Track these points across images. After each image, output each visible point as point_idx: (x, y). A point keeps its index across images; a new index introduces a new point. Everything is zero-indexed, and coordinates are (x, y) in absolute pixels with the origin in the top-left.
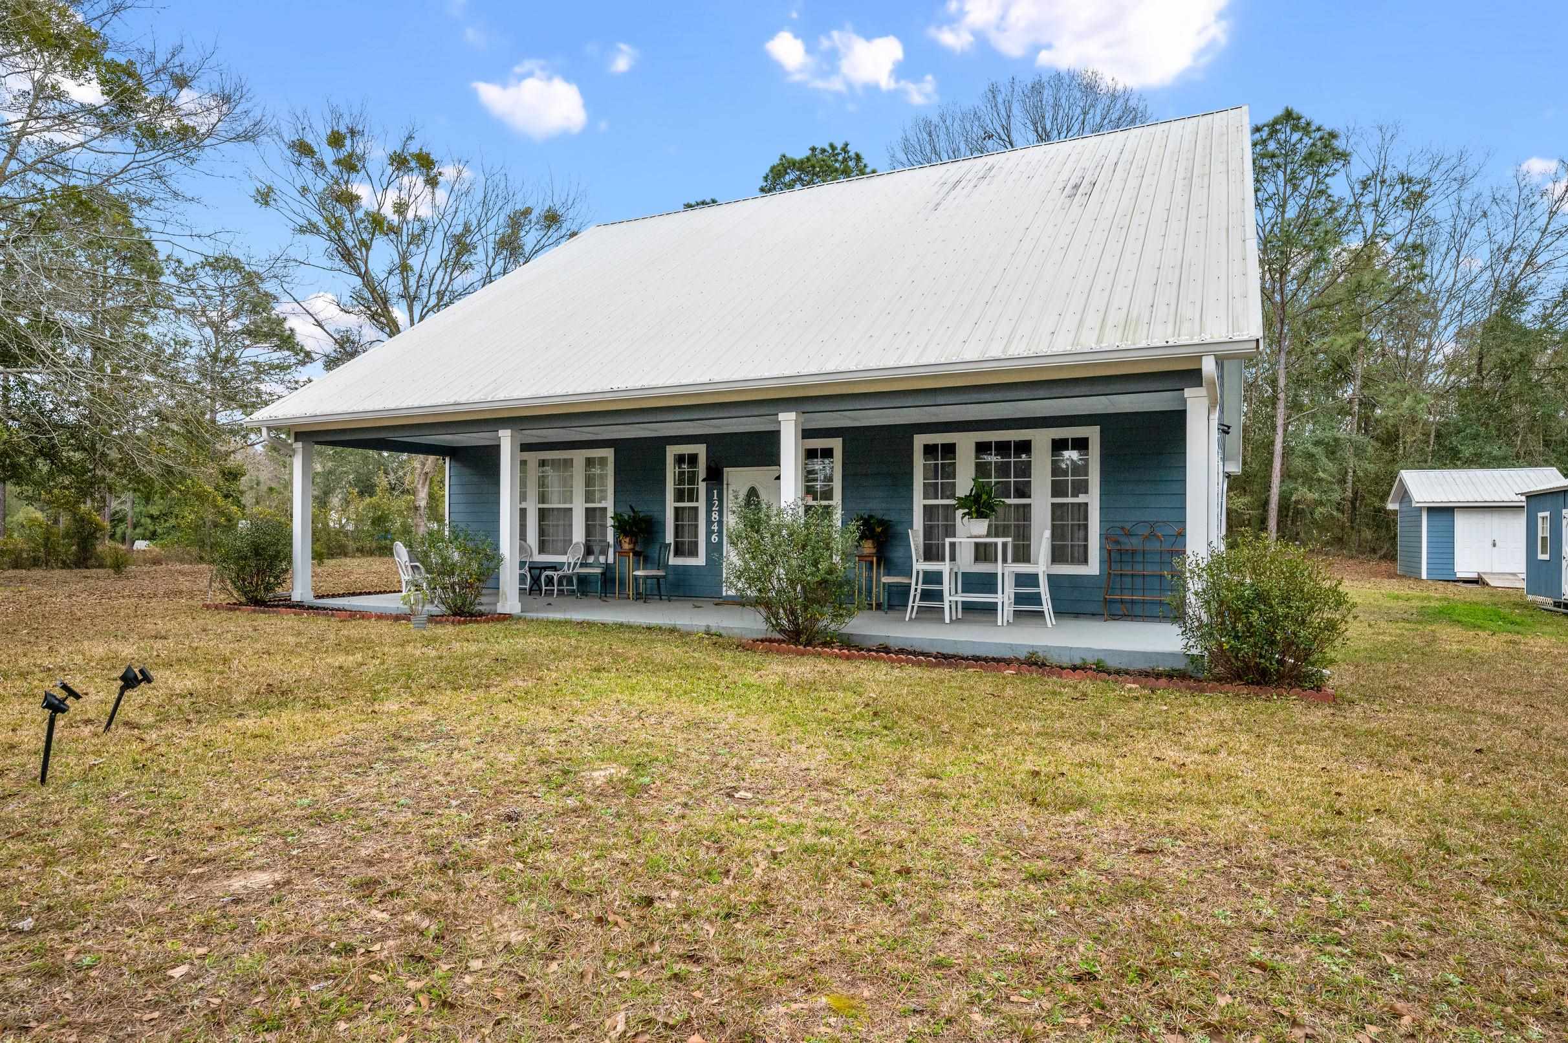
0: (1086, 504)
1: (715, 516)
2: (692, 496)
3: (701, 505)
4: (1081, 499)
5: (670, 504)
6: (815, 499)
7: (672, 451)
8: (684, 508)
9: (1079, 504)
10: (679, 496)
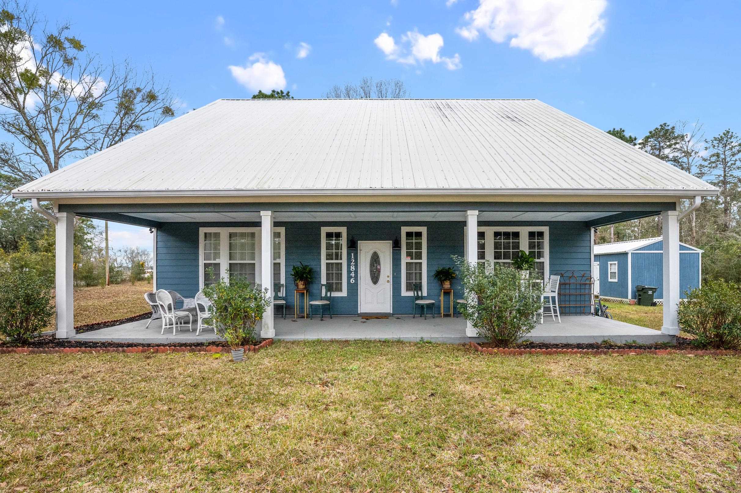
0: (543, 262)
1: (353, 268)
2: (338, 256)
3: (344, 262)
4: (541, 260)
5: (324, 262)
6: (412, 259)
7: (324, 230)
8: (332, 264)
9: (540, 263)
10: (329, 257)
